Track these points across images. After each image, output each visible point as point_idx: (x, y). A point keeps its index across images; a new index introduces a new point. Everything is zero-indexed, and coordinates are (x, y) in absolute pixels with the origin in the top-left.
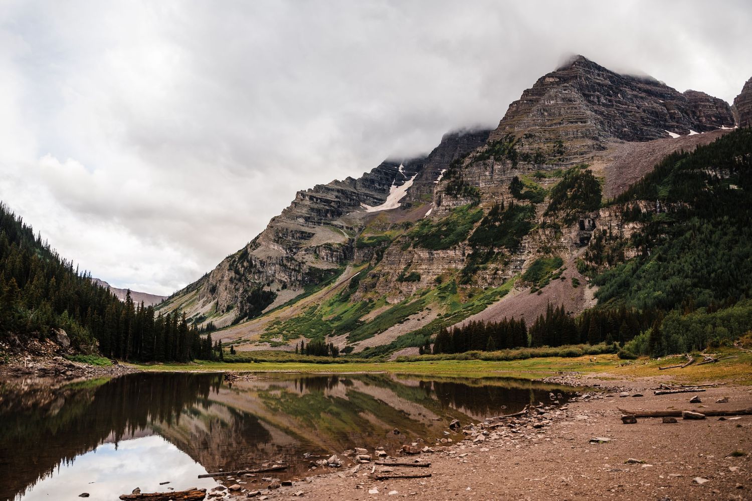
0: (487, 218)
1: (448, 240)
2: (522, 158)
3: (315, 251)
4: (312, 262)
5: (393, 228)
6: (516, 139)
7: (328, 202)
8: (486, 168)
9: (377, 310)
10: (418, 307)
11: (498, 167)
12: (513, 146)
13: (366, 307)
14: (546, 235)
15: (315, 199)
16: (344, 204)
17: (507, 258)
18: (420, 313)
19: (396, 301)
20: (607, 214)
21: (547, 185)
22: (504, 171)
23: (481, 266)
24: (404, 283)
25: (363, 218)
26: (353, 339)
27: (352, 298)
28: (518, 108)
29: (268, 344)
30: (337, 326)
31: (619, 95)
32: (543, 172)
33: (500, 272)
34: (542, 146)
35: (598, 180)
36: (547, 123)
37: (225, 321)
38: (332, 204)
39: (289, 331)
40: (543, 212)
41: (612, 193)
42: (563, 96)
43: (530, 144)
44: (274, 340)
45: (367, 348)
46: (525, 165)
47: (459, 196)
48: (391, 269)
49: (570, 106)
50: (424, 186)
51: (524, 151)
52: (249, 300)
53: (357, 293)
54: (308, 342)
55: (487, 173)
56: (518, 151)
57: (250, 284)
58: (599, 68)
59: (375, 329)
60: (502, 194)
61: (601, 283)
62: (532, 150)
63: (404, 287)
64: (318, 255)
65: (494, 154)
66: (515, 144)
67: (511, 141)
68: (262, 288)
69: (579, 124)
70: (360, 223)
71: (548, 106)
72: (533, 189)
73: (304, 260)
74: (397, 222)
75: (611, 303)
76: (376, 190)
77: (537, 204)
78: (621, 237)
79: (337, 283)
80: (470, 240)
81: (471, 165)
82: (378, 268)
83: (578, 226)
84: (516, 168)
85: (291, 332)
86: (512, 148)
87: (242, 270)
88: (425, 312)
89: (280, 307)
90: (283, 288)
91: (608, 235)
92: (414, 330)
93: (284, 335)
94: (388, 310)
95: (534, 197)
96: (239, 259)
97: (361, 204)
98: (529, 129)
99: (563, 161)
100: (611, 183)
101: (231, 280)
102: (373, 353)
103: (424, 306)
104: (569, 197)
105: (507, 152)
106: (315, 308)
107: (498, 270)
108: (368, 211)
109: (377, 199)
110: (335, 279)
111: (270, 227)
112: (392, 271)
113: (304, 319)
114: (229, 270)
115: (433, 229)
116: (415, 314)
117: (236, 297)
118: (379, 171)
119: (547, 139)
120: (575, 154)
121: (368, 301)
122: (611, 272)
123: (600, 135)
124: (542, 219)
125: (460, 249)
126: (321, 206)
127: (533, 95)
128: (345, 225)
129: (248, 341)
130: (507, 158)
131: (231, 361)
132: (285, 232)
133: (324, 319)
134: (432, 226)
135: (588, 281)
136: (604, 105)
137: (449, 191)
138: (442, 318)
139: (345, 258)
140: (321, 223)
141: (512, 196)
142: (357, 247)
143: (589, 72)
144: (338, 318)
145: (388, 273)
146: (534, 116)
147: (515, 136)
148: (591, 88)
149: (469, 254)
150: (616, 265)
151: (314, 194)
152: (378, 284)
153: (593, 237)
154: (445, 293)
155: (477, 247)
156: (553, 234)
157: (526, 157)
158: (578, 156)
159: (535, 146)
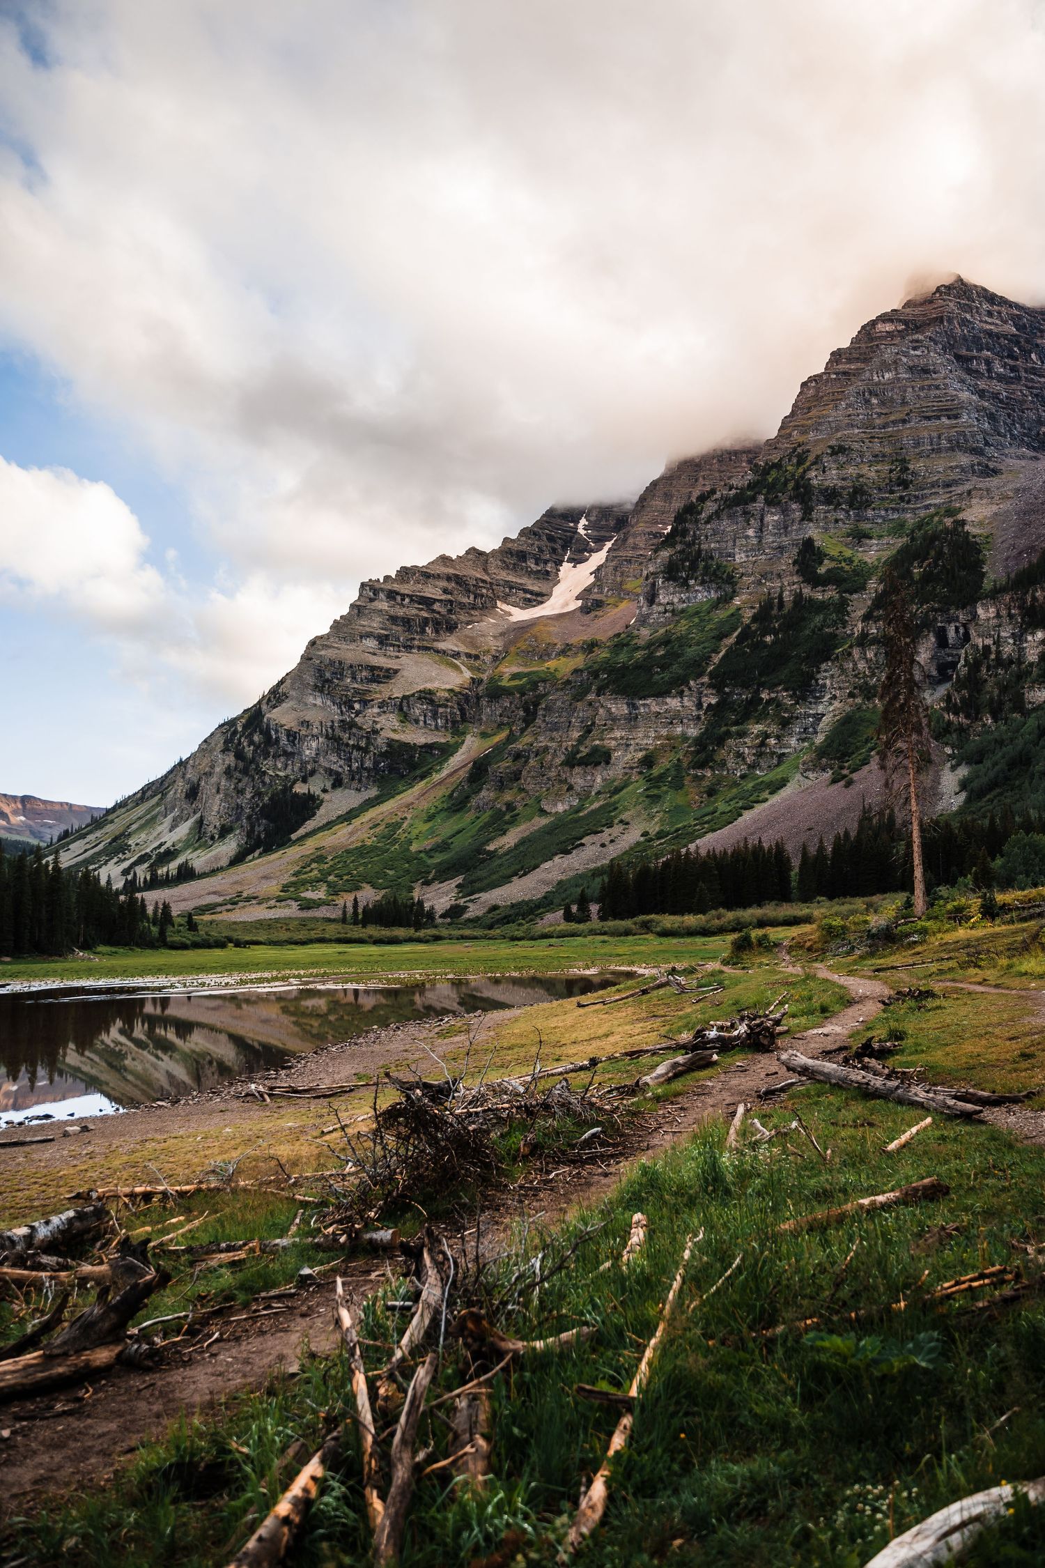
0: (748, 626)
1: (667, 676)
2: (822, 498)
3: (402, 707)
4: (394, 731)
5: (563, 653)
6: (811, 458)
7: (427, 602)
8: (748, 522)
9: (523, 827)
10: (604, 819)
11: (773, 518)
12: (805, 472)
13: (501, 821)
14: (868, 661)
15: (399, 598)
16: (462, 606)
17: (786, 711)
18: (607, 831)
19: (560, 808)
20: (992, 610)
21: (874, 553)
22: (784, 528)
23: (734, 729)
24: (577, 770)
25: (502, 634)
26: (467, 889)
27: (473, 802)
28: (818, 390)
29: (294, 904)
30: (440, 863)
31: (1033, 356)
32: (865, 526)
33: (773, 741)
34: (865, 470)
35: (977, 540)
36: (878, 422)
37: (217, 858)
38: (436, 606)
39: (340, 876)
40: (860, 613)
41: (1006, 567)
42: (911, 363)
43: (840, 467)
44: (309, 895)
45: (495, 908)
46: (828, 511)
47: (692, 582)
48: (552, 739)
49: (926, 383)
50: (629, 562)
51: (827, 483)
52: (266, 812)
53: (483, 793)
54: (378, 898)
55: (751, 532)
56: (815, 482)
57: (267, 780)
58: (992, 298)
59: (513, 868)
60: (779, 576)
61: (974, 758)
62: (844, 479)
63: (578, 779)
64: (406, 715)
65: (764, 491)
66: (809, 469)
67: (801, 461)
68: (292, 787)
69: (944, 419)
70: (494, 644)
71: (879, 383)
72: (843, 564)
73: (378, 727)
74: (570, 641)
75: (991, 801)
76: (530, 573)
77: (851, 594)
78: (1019, 659)
79: (445, 773)
80: (711, 675)
81: (717, 515)
82: (527, 739)
83: (933, 640)
84: (810, 520)
85: (345, 878)
86: (802, 477)
87: (249, 751)
88: (617, 829)
89: (329, 825)
90: (334, 786)
91: (993, 656)
92: (592, 866)
93: (330, 885)
94: (546, 826)
95: (845, 580)
96: (245, 727)
97: (499, 603)
98: (839, 435)
99: (908, 502)
100: (1005, 545)
101: (228, 772)
102: (505, 917)
103: (615, 817)
104: (917, 577)
105: (791, 485)
106: (397, 825)
107: (767, 736)
108: (513, 619)
109: (531, 593)
110: (441, 763)
111: (306, 658)
112: (553, 745)
113: (373, 849)
114: (223, 751)
115: (639, 655)
116: (596, 833)
117: (239, 807)
118: (535, 534)
119: (876, 456)
120: (933, 486)
121: (504, 809)
122: (996, 734)
123: (987, 444)
124: (860, 625)
125: (691, 696)
126: (412, 611)
127: (849, 361)
128: (462, 648)
129: (255, 898)
130: (791, 499)
131: (184, 947)
132: (339, 669)
133: (414, 848)
134: (637, 648)
135: (949, 756)
136: (1000, 378)
137: (671, 572)
138: (651, 840)
139: (464, 719)
140: (411, 647)
141: (801, 579)
142: (488, 696)
143: (969, 309)
144: (443, 847)
145: (546, 749)
146: (849, 406)
147: (808, 451)
148: (973, 342)
149: (710, 705)
150: (1006, 719)
151: (396, 587)
152: (524, 773)
153: (962, 662)
154: (659, 787)
155: (727, 690)
156: (881, 659)
157: (831, 496)
158: (941, 491)
159: (851, 471)
